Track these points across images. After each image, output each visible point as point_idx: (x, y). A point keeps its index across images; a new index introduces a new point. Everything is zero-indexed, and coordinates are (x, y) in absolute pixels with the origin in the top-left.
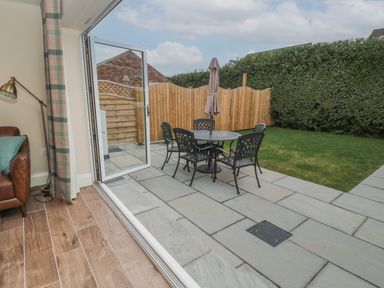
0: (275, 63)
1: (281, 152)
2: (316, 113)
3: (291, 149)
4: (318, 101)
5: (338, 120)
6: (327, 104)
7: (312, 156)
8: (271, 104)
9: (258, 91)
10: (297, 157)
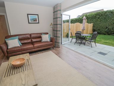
0: (94, 16)
1: (98, 39)
2: (107, 30)
3: (101, 39)
4: (107, 26)
5: (113, 31)
6: (110, 27)
7: (107, 40)
8: (93, 27)
9: (90, 24)
10: (103, 41)
